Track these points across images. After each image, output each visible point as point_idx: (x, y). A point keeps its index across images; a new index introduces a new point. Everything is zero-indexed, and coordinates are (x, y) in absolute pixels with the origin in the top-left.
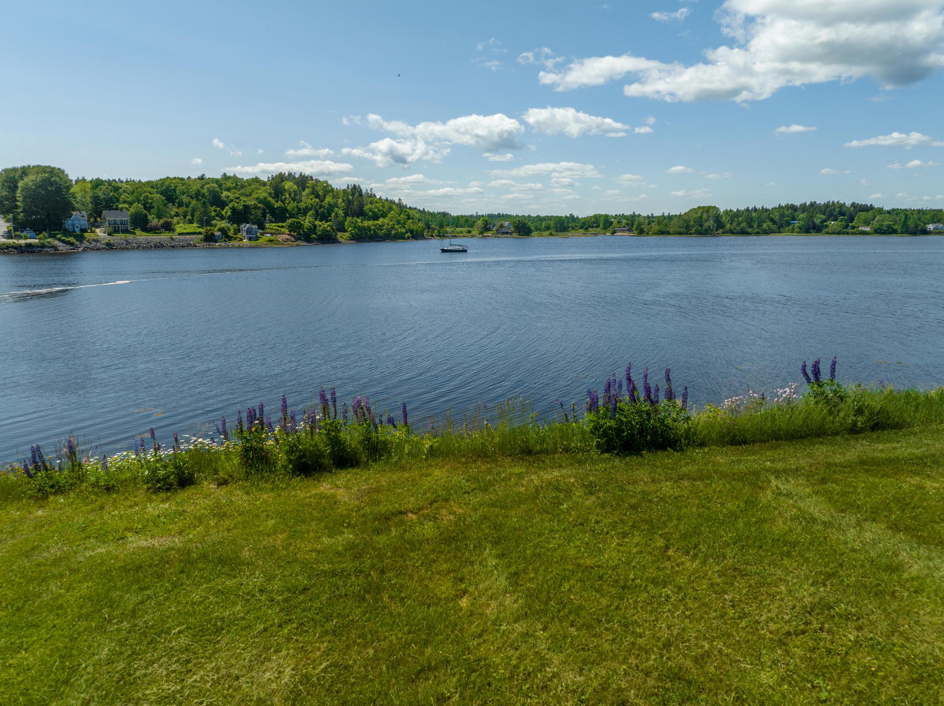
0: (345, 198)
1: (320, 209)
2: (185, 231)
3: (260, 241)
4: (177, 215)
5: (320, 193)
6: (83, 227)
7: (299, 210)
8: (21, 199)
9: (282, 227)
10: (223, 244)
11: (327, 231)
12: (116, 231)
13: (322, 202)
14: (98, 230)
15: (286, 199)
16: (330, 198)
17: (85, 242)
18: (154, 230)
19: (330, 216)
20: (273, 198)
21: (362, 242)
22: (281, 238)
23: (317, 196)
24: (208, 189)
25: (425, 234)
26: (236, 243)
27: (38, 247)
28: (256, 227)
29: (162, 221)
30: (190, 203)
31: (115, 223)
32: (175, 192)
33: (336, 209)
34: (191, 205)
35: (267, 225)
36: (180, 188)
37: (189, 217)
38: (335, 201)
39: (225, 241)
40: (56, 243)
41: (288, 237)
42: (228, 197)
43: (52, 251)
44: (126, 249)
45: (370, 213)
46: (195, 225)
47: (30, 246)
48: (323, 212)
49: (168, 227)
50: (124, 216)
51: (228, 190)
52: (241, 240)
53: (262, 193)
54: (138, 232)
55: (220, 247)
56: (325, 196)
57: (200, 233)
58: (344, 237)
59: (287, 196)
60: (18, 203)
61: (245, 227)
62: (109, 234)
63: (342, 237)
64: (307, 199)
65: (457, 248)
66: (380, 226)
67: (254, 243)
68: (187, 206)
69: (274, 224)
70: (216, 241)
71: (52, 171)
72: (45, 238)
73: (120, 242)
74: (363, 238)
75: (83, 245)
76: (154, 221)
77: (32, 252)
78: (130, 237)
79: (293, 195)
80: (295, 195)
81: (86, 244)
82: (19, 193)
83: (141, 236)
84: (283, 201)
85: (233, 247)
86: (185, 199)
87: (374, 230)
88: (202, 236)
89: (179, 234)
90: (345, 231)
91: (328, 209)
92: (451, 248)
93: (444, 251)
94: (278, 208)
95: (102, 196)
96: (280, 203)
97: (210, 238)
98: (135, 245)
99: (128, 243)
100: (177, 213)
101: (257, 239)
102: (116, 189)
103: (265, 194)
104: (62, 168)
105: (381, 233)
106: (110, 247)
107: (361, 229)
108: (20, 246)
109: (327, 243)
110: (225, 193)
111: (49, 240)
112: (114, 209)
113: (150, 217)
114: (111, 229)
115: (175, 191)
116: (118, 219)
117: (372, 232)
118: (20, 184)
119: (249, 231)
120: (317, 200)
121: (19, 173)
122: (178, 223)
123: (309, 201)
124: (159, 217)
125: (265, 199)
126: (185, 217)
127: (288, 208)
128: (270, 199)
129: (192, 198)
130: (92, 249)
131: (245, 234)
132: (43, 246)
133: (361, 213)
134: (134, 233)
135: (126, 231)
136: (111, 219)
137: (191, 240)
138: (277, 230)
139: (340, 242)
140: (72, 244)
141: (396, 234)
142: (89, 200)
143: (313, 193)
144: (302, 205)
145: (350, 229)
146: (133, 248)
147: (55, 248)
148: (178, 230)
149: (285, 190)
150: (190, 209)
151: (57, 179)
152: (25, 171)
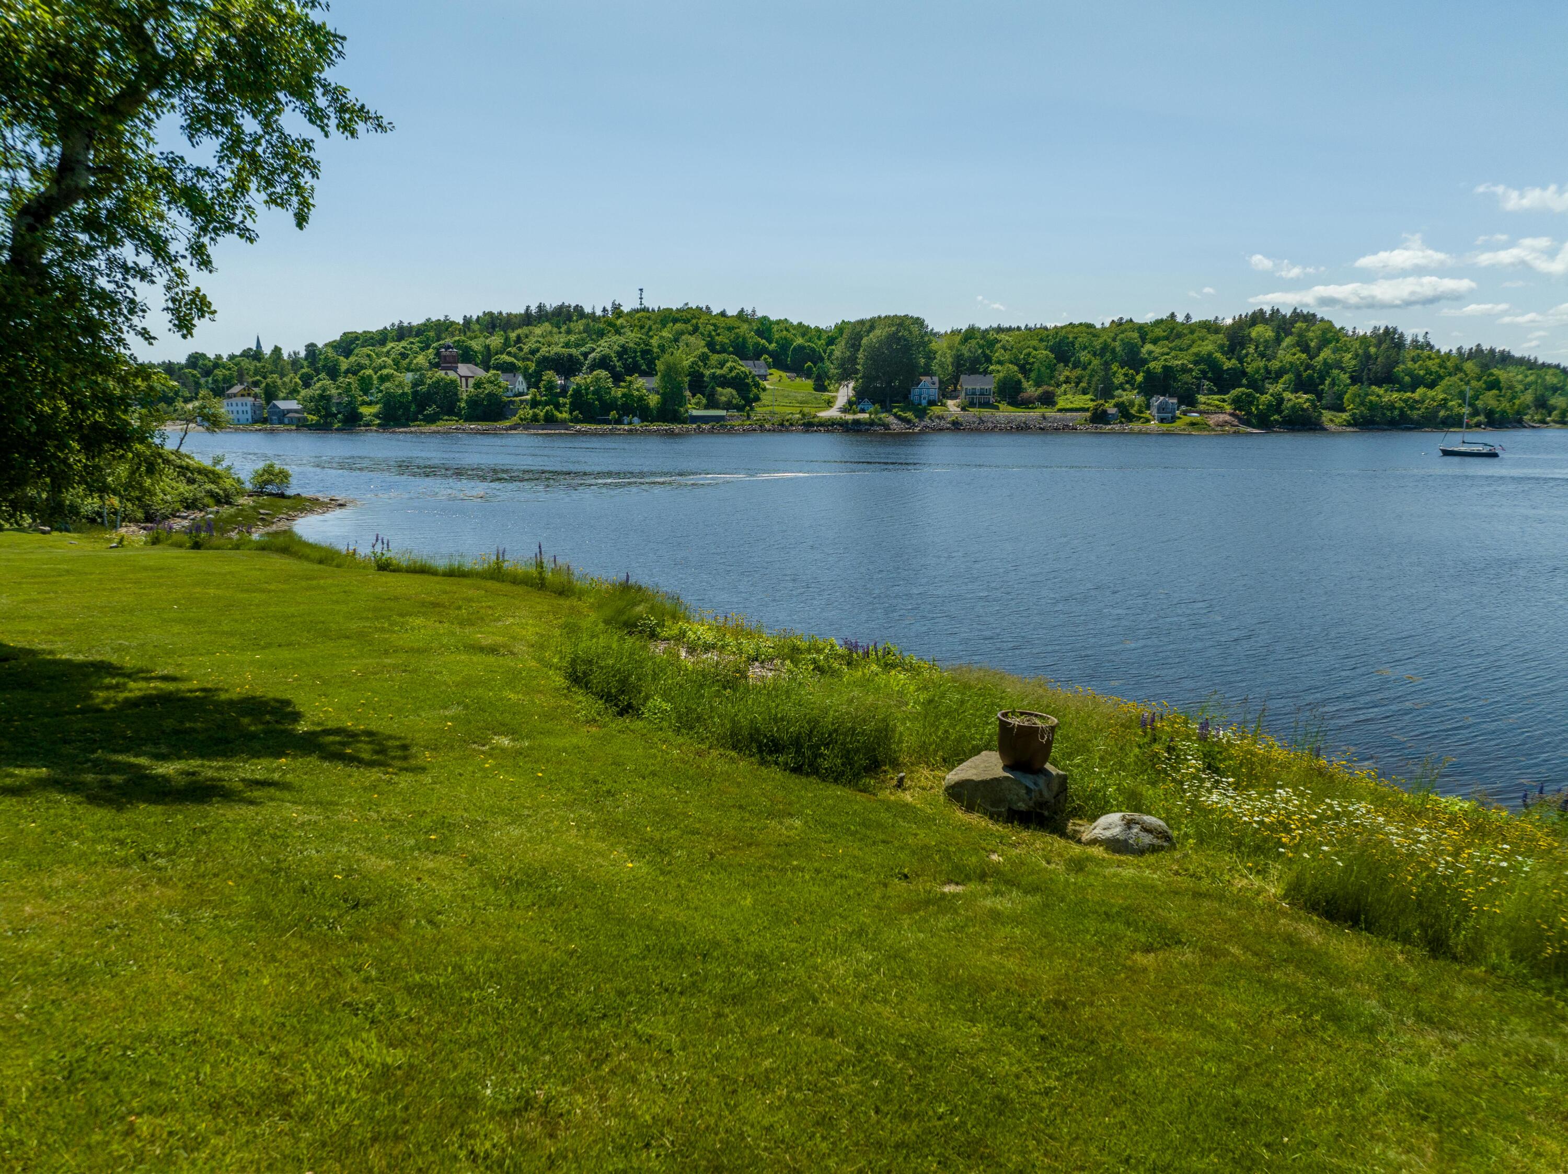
0: (1360, 352)
1: (1305, 371)
2: (1069, 406)
3: (1178, 423)
4: (1067, 381)
5: (1312, 344)
6: (932, 398)
7: (1268, 371)
8: (861, 361)
9: (1224, 401)
10: (1117, 428)
11: (1303, 410)
12: (972, 404)
13: (1311, 359)
14: (950, 403)
15: (1247, 355)
16: (1329, 352)
17: (927, 419)
18: (1026, 404)
19: (1323, 383)
20: (1223, 353)
21: (1370, 430)
22: (1212, 420)
23: (1305, 349)
24: (1122, 340)
25: (1526, 418)
26: (1136, 426)
27: (866, 424)
28: (1175, 401)
29: (1040, 390)
30: (1090, 364)
31: (974, 394)
32: (1073, 346)
33: (1335, 372)
34: (1091, 367)
35: (1201, 398)
36: (1083, 339)
37: (1083, 385)
38: (1338, 356)
39: (1121, 422)
40: (891, 419)
41: (1228, 418)
42: (1150, 353)
43: (881, 430)
44: (977, 430)
45: (1407, 379)
46: (1088, 397)
47: (857, 422)
48: (1310, 377)
49: (1048, 400)
50: (988, 384)
51: (1155, 342)
52: (1148, 421)
53: (1208, 346)
54: (1003, 406)
55: (1112, 433)
56: (1319, 349)
57: (1087, 410)
58: (1337, 421)
59: (1251, 350)
60: (858, 367)
61: (1157, 400)
62: (963, 409)
63: (1331, 421)
64: (1287, 354)
65: (1475, 448)
66: (1416, 402)
67: (1165, 427)
68: (1085, 368)
69: (1216, 397)
70: (1108, 423)
71: (902, 322)
72: (876, 413)
73: (971, 420)
74: (1378, 423)
75: (923, 424)
76: (1030, 389)
77: (858, 431)
78: (986, 413)
79: (1261, 348)
80: (1266, 347)
81: (927, 421)
82: (860, 355)
83: (1006, 412)
84: (1241, 361)
85: (1131, 433)
86: (1084, 356)
87: (1401, 409)
88: (1088, 414)
89: (1060, 410)
90: (1343, 410)
91: (1320, 372)
92: (1463, 449)
93: (1446, 453)
94: (1229, 369)
95: (967, 354)
96: (1233, 361)
97: (1099, 417)
98: (990, 425)
99: (982, 421)
100: (1067, 377)
101: (1174, 419)
102: (992, 344)
103: (1210, 347)
104: (921, 316)
105: (1415, 414)
106: (956, 426)
107: (1373, 407)
108: (847, 422)
109: (1299, 430)
110: (1149, 347)
111: (883, 415)
112: (980, 373)
113: (1025, 384)
114: (966, 402)
115: (1073, 344)
116: (978, 387)
117: (1396, 412)
118: (864, 341)
119: (1161, 409)
120: (1304, 356)
121: (867, 325)
122: (1065, 393)
123: (1289, 358)
124: (1038, 384)
125: (1210, 355)
126: (1077, 384)
127: (1248, 370)
128: (1218, 355)
129: (1095, 355)
130: (933, 429)
131: (1155, 412)
132: (872, 423)
133: (1388, 379)
134: (997, 408)
135: (986, 405)
136: (970, 387)
137: (1072, 420)
138: (1217, 406)
139: (1326, 430)
140: (908, 421)
141: (1448, 417)
142: (950, 360)
143: (1298, 344)
144: (1275, 365)
145: (1352, 406)
146: (987, 430)
147: (887, 426)
148: (1061, 404)
149: (1251, 339)
150: (1088, 372)
151: (906, 333)
152: (872, 324)
